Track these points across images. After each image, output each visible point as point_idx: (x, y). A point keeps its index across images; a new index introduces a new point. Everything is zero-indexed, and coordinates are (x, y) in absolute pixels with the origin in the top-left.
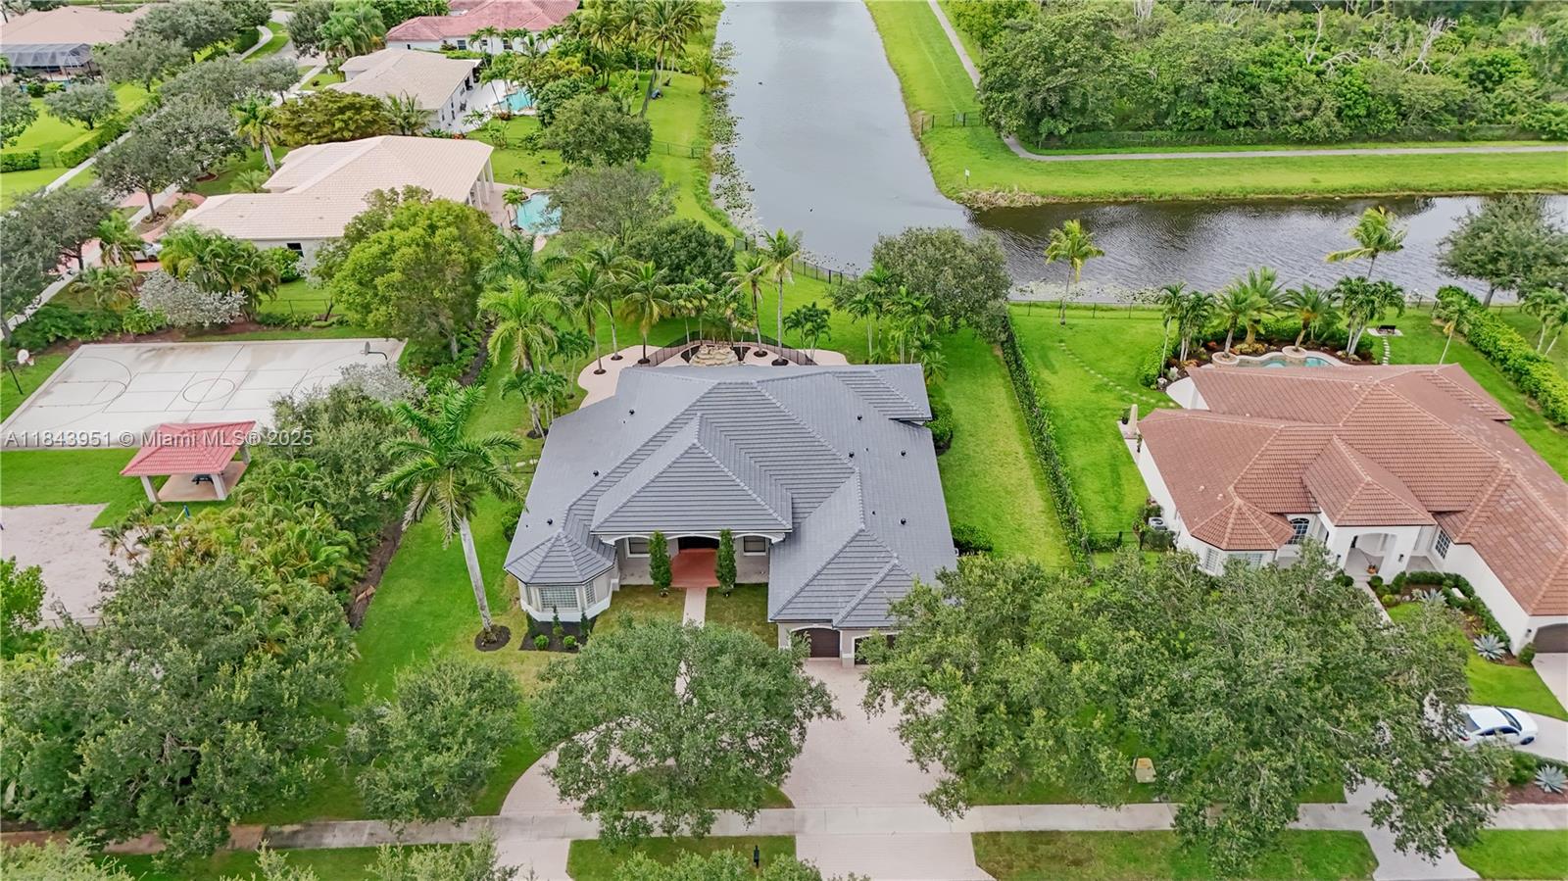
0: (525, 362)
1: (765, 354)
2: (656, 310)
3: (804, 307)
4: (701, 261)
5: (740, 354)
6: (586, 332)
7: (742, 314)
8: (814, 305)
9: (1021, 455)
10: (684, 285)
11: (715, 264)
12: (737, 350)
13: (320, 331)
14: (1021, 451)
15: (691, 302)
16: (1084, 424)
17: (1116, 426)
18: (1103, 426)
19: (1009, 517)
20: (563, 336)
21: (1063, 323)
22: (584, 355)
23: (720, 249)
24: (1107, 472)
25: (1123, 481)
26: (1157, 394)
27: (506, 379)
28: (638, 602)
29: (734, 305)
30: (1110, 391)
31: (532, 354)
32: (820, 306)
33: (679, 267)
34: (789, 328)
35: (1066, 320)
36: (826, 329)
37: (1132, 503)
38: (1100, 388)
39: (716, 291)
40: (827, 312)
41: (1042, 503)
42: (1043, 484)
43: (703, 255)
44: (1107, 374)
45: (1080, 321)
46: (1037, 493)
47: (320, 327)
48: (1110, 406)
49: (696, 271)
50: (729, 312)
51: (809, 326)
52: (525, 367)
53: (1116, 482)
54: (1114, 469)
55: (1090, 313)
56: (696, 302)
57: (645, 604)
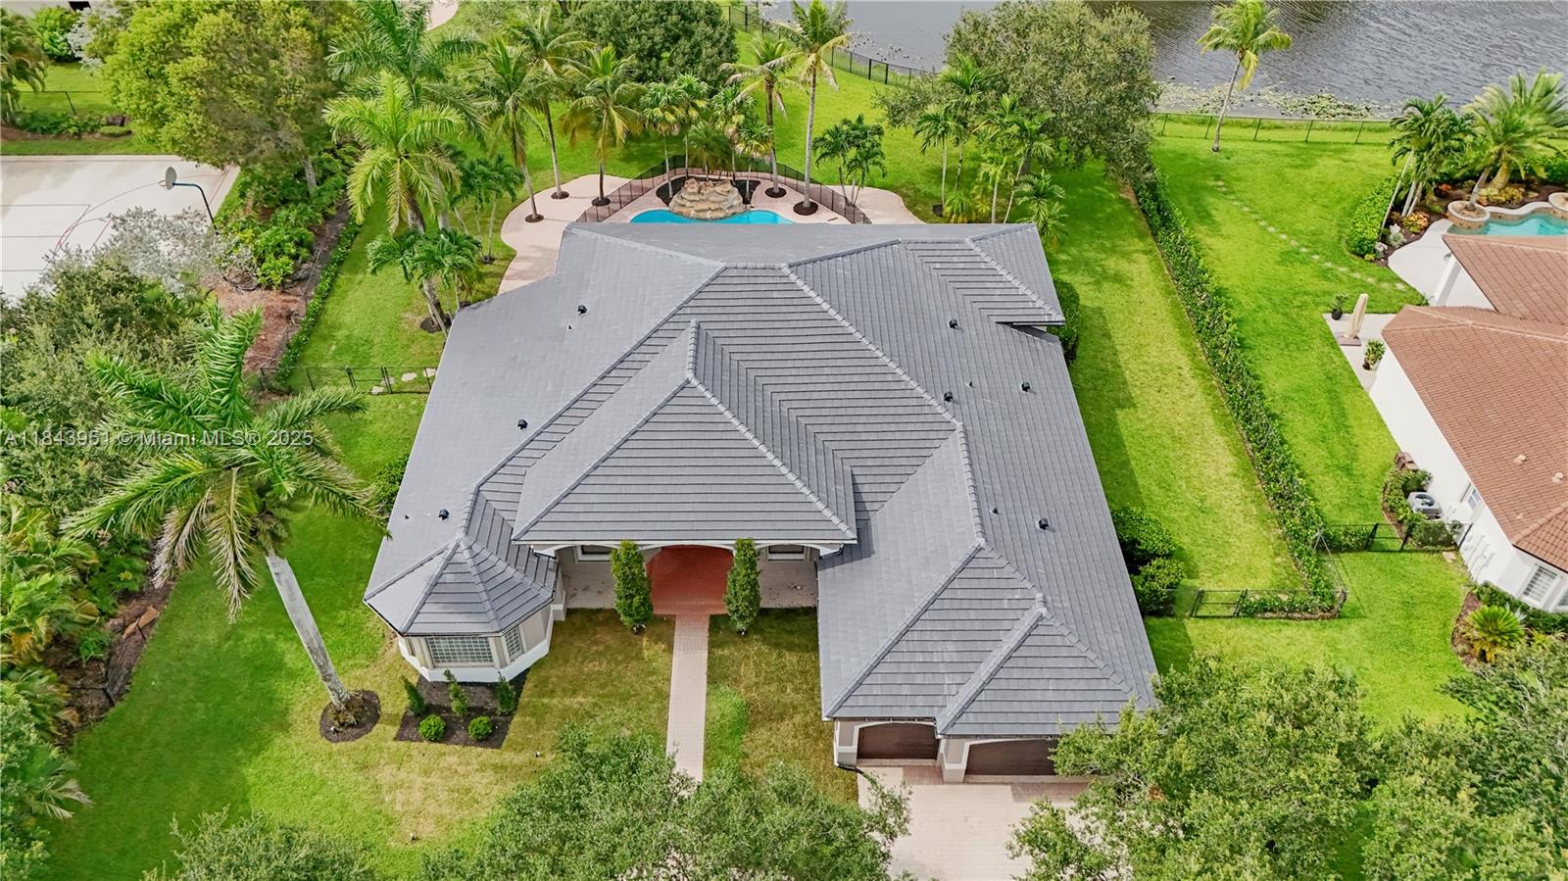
0: (409, 213)
1: (782, 193)
2: (620, 125)
3: (846, 122)
4: (684, 44)
5: (745, 191)
6: (509, 160)
7: (752, 133)
8: (860, 120)
9: (1186, 372)
10: (661, 84)
11: (707, 50)
12: (740, 186)
13: (114, 141)
14: (1184, 361)
15: (672, 112)
16: (1276, 320)
17: (1323, 322)
18: (1303, 323)
19: (1182, 483)
20: (472, 167)
21: (1217, 150)
22: (506, 194)
23: (714, 25)
24: (1322, 401)
25: (1351, 421)
26: (1374, 268)
27: (377, 243)
28: (595, 643)
29: (739, 118)
30: (1303, 263)
31: (420, 201)
32: (869, 122)
33: (653, 53)
34: (824, 155)
35: (1223, 145)
36: (878, 158)
37: (1372, 462)
38: (1288, 257)
39: (712, 94)
40: (879, 131)
41: (1232, 459)
42: (1227, 425)
43: (689, 34)
44: (1294, 234)
45: (1241, 145)
46: (1221, 440)
47: (113, 135)
48: (1309, 288)
49: (679, 61)
50: (730, 130)
51: (852, 153)
52: (410, 222)
53: (1341, 423)
54: (1334, 399)
55: (1251, 133)
56: (680, 113)
57: (608, 647)
